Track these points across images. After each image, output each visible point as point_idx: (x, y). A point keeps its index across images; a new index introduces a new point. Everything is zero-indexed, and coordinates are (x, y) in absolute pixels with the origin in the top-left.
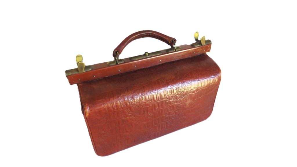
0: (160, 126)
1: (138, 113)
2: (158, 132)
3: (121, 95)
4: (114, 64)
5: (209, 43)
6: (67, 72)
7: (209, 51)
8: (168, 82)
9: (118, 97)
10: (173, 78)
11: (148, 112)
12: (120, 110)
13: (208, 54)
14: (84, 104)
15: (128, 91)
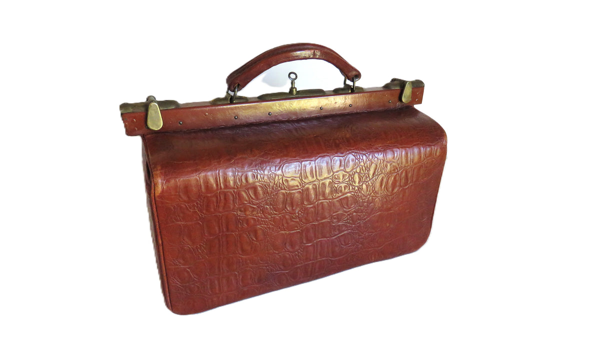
0: (319, 246)
1: (271, 204)
2: (313, 263)
3: (235, 156)
4: (226, 102)
5: (418, 86)
6: (124, 106)
7: (420, 102)
8: (337, 142)
9: (229, 160)
10: (348, 136)
11: (293, 207)
12: (232, 191)
13: (417, 107)
14: (152, 166)
15: (251, 151)
